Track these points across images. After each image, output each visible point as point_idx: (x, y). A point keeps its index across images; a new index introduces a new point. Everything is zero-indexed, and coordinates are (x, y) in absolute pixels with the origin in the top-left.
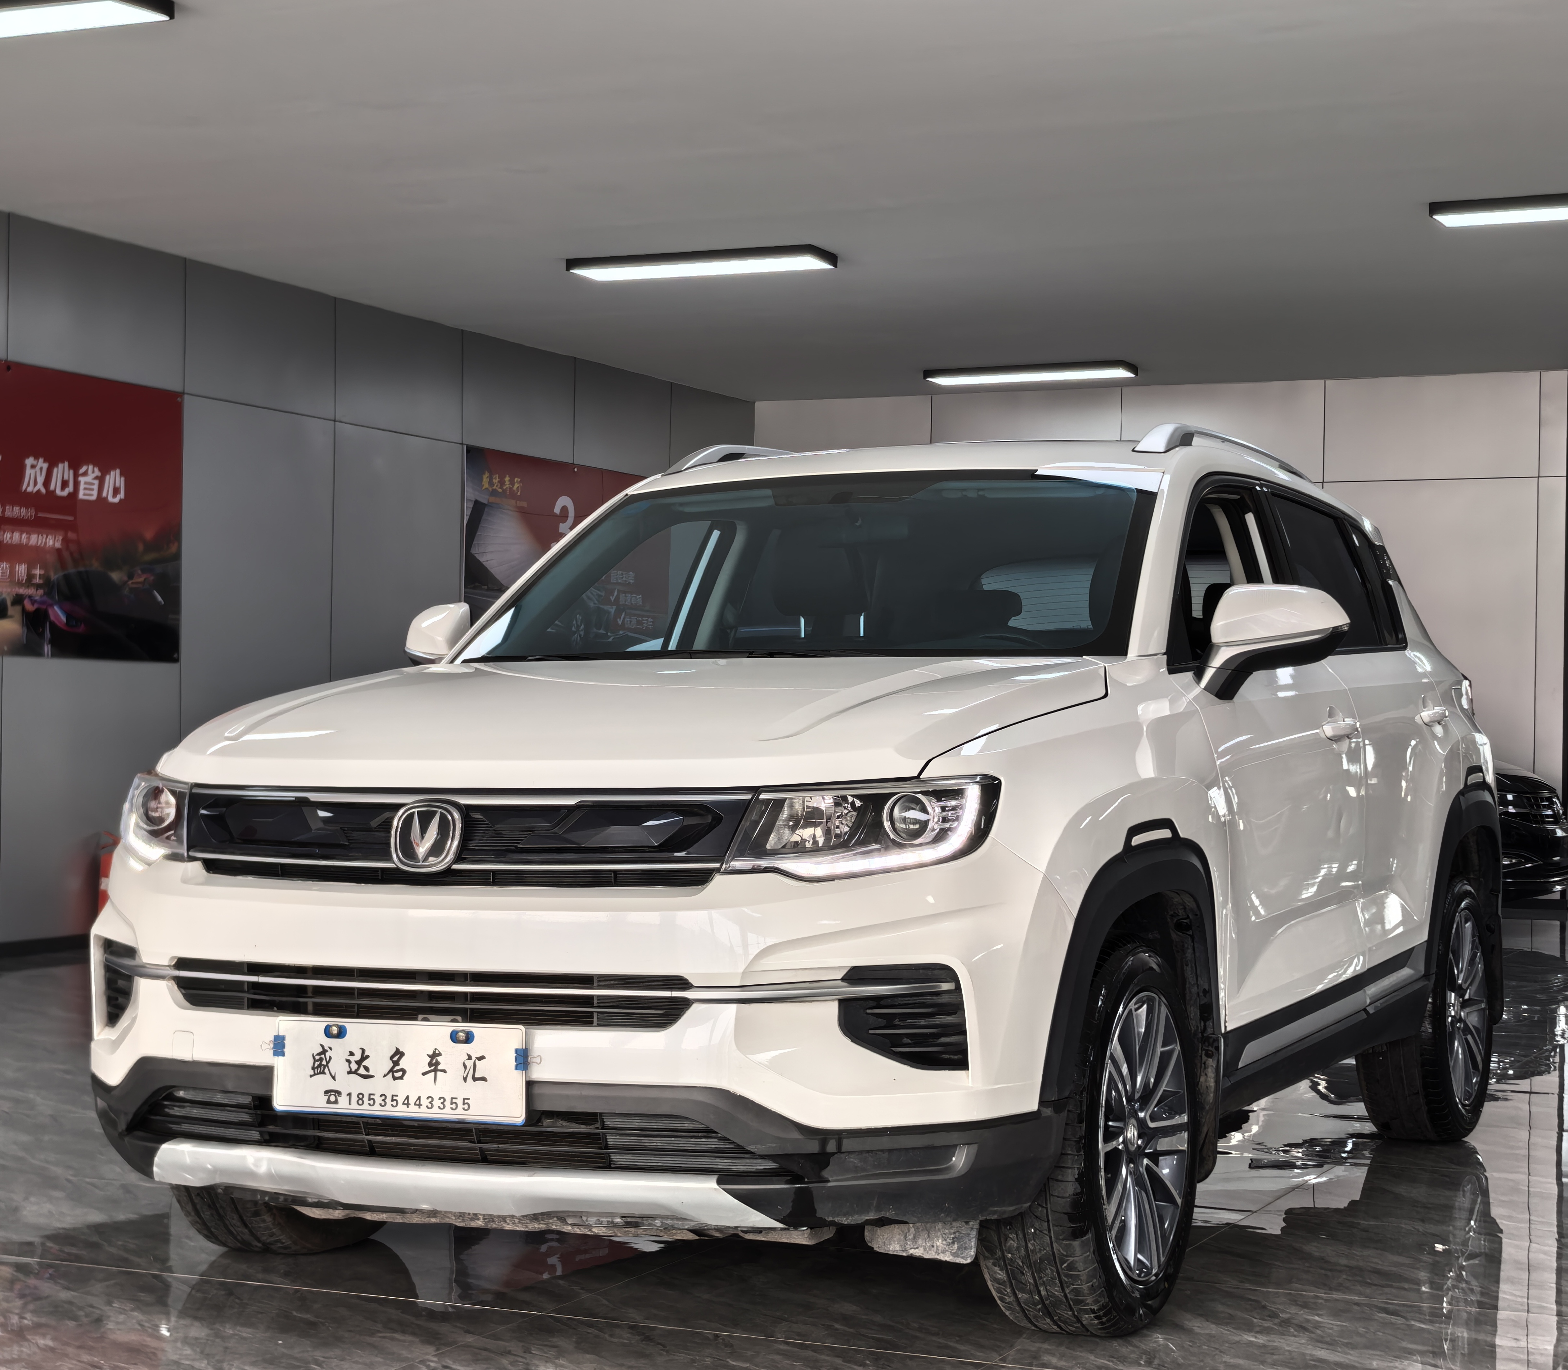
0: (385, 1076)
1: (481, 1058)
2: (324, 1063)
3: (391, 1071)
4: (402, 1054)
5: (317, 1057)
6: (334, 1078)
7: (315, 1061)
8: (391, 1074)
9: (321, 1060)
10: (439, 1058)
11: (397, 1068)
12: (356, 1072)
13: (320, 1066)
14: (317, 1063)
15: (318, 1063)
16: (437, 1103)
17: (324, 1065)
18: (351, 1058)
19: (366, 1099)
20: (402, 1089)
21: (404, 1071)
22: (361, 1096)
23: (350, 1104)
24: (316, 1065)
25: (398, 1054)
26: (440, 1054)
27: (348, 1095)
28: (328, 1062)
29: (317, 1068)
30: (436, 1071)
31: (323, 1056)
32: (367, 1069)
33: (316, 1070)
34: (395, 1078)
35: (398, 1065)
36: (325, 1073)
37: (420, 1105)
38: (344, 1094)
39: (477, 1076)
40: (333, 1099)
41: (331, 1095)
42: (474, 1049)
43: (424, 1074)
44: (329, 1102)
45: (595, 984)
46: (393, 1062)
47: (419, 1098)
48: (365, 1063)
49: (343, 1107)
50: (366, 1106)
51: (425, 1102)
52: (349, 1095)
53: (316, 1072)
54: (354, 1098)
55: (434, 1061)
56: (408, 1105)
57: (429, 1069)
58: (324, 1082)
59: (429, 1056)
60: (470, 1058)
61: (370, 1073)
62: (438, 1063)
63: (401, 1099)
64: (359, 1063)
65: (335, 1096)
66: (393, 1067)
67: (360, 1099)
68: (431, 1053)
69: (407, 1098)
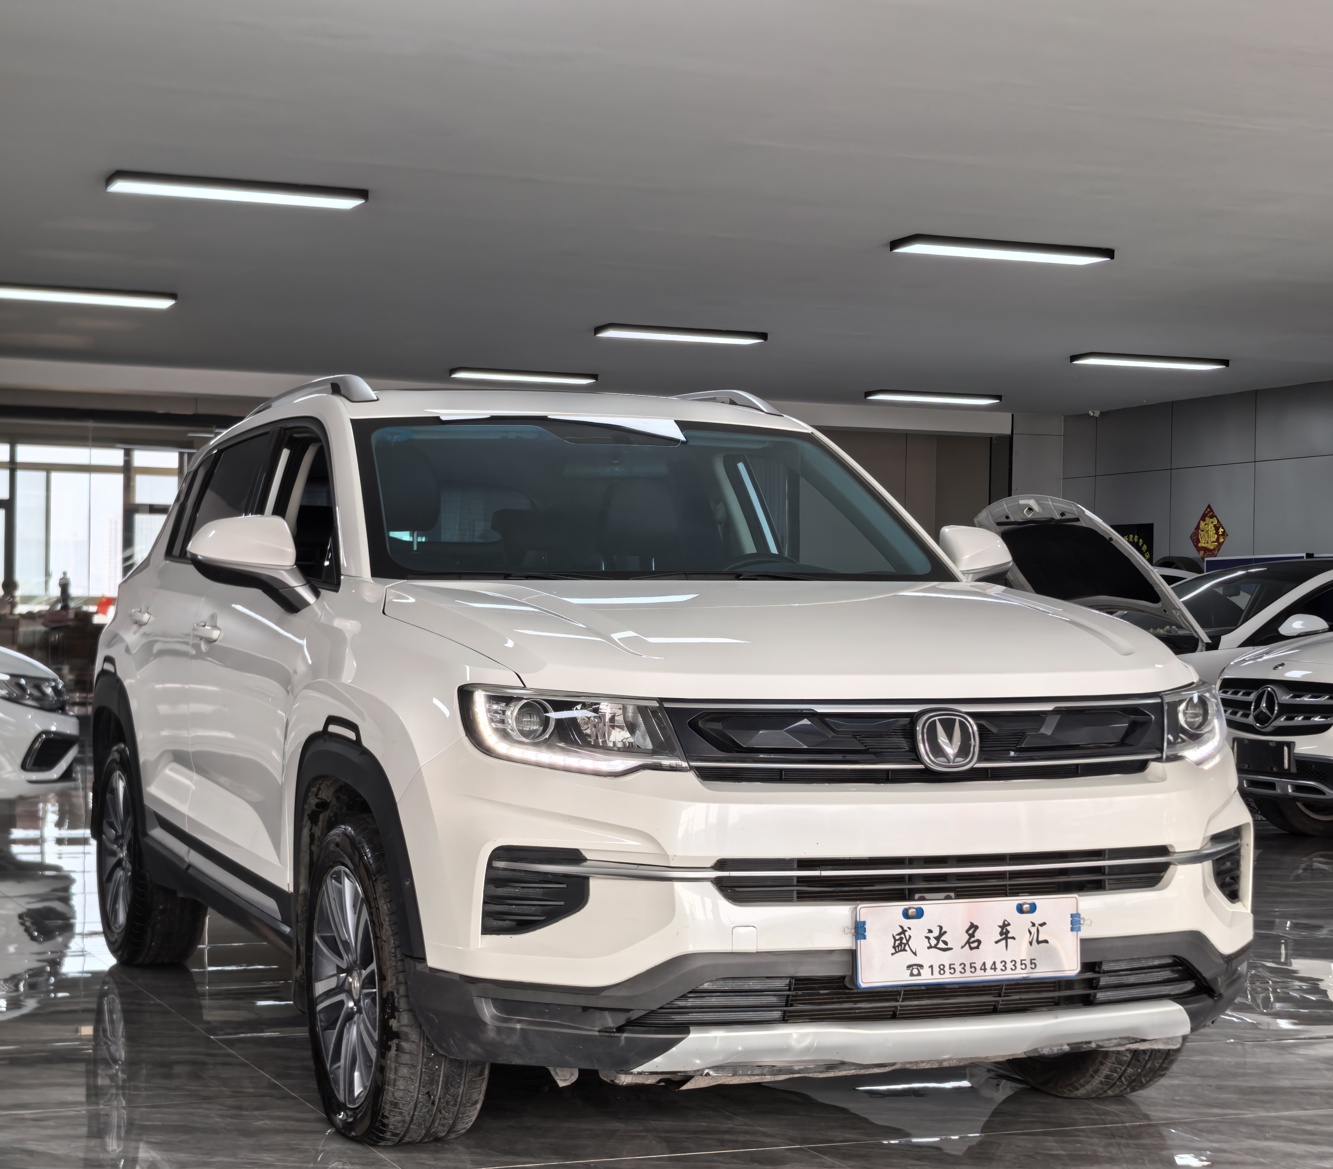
0: (962, 947)
1: (1043, 924)
2: (904, 941)
3: (968, 942)
4: (976, 928)
5: (897, 937)
6: (915, 954)
7: (895, 940)
8: (967, 945)
9: (901, 939)
10: (1008, 928)
11: (972, 939)
12: (935, 947)
13: (900, 944)
14: (897, 943)
15: (899, 942)
16: (1010, 966)
17: (904, 943)
18: (930, 935)
19: (947, 969)
20: (978, 957)
21: (979, 942)
22: (942, 967)
23: (932, 974)
24: (897, 944)
25: (973, 927)
26: (1009, 924)
27: (929, 967)
28: (908, 941)
29: (898, 946)
30: (1006, 938)
31: (903, 936)
32: (945, 943)
33: (897, 948)
34: (971, 948)
35: (974, 937)
36: (906, 951)
37: (995, 969)
38: (926, 967)
39: (1040, 939)
40: (915, 972)
41: (913, 969)
42: (1036, 917)
43: (997, 942)
44: (912, 975)
45: (1107, 857)
46: (969, 935)
47: (994, 963)
48: (943, 938)
49: (926, 977)
50: (947, 975)
51: (999, 966)
52: (931, 967)
53: (897, 950)
54: (936, 970)
55: (1004, 931)
56: (985, 970)
57: (1000, 938)
58: (906, 958)
59: (1000, 927)
60: (1034, 925)
61: (949, 946)
62: (1008, 932)
63: (978, 966)
64: (938, 938)
65: (918, 969)
66: (969, 939)
67: (941, 969)
68: (1001, 924)
69: (984, 964)
